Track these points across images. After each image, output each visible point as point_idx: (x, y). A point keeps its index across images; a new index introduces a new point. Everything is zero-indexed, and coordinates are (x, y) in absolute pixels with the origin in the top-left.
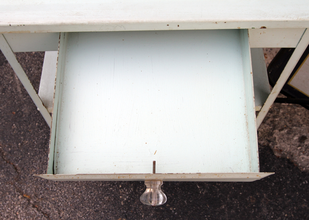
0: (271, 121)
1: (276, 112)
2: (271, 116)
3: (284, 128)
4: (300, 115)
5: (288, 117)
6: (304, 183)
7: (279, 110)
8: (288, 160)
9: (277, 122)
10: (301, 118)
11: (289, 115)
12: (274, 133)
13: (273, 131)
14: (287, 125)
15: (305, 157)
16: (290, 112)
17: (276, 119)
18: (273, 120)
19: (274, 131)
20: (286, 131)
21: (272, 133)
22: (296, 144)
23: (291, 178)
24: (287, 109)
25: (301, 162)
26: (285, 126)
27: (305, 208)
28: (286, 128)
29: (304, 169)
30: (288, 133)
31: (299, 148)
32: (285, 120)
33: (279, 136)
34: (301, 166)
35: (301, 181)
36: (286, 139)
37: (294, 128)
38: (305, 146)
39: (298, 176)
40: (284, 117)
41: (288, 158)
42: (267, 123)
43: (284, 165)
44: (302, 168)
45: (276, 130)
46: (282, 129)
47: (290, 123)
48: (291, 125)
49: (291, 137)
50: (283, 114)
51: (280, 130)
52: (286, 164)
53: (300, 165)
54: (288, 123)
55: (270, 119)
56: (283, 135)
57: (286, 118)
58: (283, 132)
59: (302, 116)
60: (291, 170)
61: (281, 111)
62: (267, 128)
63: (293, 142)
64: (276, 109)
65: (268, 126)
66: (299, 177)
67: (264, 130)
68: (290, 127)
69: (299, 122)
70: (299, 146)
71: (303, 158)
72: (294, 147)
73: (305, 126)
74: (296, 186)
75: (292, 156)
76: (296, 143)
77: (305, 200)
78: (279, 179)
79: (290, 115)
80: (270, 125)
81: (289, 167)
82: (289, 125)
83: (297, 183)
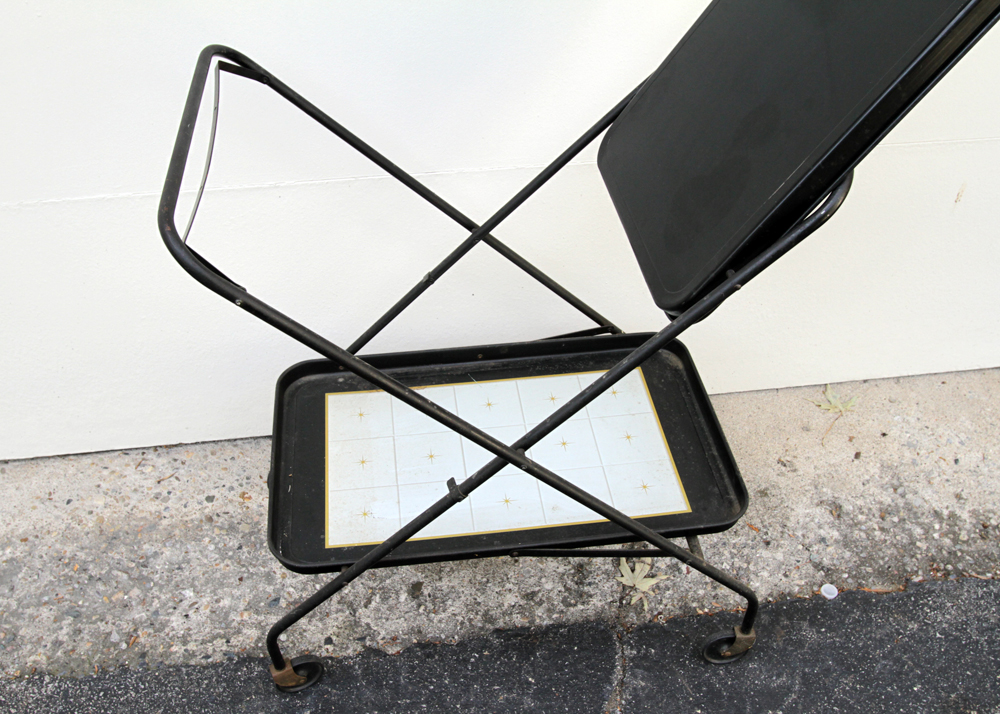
0: (339, 602)
3: (371, 597)
8: (419, 644)
12: (359, 618)
13: (354, 616)
14: (371, 588)
15: (443, 615)
18: (342, 598)
19: (357, 614)
20: (377, 598)
21: (355, 621)
22: (413, 606)
23: (446, 671)
25: (443, 631)
26: (370, 591)
27: (507, 699)
28: (373, 594)
29: (456, 637)
30: (384, 599)
31: (421, 610)
32: (363, 581)
33: (372, 615)
34: (447, 637)
35: (466, 661)
36: (388, 612)
37: (388, 581)
38: (428, 599)
39: (455, 658)
41: (415, 641)
43: (418, 657)
44: (451, 638)
45: (360, 610)
46: (369, 601)
47: (375, 580)
49: (394, 602)
51: (366, 607)
52: (419, 654)
53: (443, 637)
54: (371, 584)
56: (377, 610)
58: (373, 604)
60: (437, 657)
62: (341, 619)
63: (404, 608)
65: (340, 614)
66: (458, 657)
67: (337, 627)
70: (419, 606)
71: (440, 621)
72: (411, 614)
74: (465, 677)
75: (420, 632)
76: (410, 606)
77: (496, 687)
78: (427, 688)
80: (342, 611)
81: (429, 656)
82: (375, 585)
83: (461, 670)
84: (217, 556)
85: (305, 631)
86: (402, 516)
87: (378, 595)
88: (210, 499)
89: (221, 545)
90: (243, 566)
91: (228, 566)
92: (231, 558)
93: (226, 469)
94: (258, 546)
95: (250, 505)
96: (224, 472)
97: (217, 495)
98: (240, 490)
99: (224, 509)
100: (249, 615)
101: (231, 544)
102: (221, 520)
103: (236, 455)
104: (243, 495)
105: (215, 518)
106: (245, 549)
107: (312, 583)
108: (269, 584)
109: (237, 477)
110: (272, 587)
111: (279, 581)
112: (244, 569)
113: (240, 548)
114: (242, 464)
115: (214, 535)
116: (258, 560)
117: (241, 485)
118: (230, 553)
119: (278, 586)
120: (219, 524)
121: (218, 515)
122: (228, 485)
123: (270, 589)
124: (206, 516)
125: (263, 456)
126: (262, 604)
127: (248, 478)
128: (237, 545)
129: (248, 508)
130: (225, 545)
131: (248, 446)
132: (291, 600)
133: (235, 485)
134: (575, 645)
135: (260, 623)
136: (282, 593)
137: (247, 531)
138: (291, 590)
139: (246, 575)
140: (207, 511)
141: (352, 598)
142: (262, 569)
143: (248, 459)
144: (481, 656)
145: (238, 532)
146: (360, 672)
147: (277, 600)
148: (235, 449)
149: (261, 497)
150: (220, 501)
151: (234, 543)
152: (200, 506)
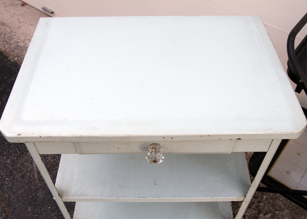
0: (256, 206)
1: (260, 198)
2: (256, 201)
3: (268, 213)
4: (282, 201)
5: (271, 202)
7: (263, 196)
9: (262, 206)
10: (282, 203)
11: (271, 201)
12: (259, 217)
13: (258, 215)
14: (270, 210)
16: (272, 197)
17: (261, 204)
18: (258, 205)
19: (259, 215)
21: (257, 217)
26: (269, 211)
28: (269, 212)
30: (272, 217)
32: (269, 205)
37: (277, 212)
40: (267, 202)
42: (253, 208)
45: (261, 215)
47: (273, 208)
48: (274, 210)
50: (266, 199)
51: (264, 215)
54: (271, 208)
55: (255, 204)
57: (269, 203)
58: (267, 216)
59: (283, 201)
61: (265, 197)
62: (253, 212)
64: (260, 195)
65: (254, 211)
67: (250, 214)
68: (274, 211)
69: (281, 207)
73: (287, 210)
79: (273, 200)
80: (255, 210)
82: (272, 210)
86: (300, 183)
87: (270, 214)
141: (261, 208)
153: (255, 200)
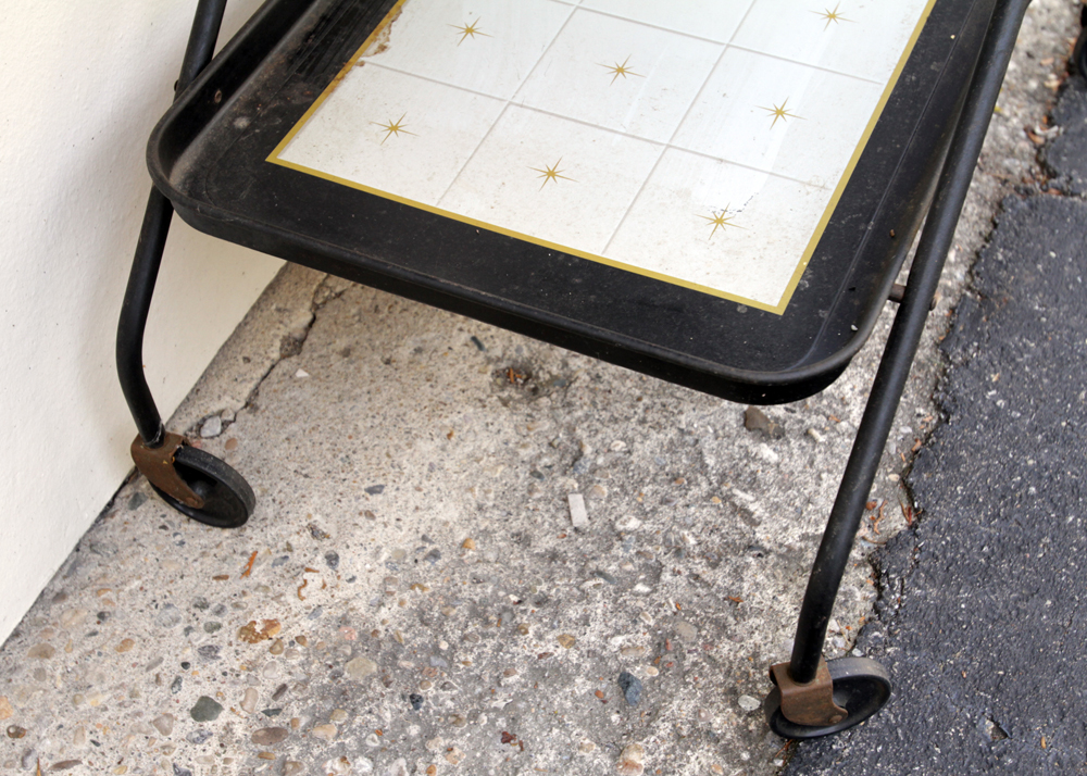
0: (714, 565)
2: (680, 567)
3: (733, 504)
4: (628, 440)
5: (655, 492)
6: (1000, 403)
7: (629, 532)
9: (703, 537)
10: (645, 437)
11: (646, 490)
12: (781, 545)
13: (768, 552)
14: (710, 495)
16: (622, 486)
17: (692, 541)
18: (702, 555)
19: (767, 546)
20: (743, 497)
21: (780, 556)
22: (802, 448)
23: (1005, 453)
24: (609, 500)
26: (717, 501)
28: (726, 498)
29: (921, 411)
30: (753, 484)
31: (822, 439)
33: (784, 522)
35: (995, 413)
36: (793, 492)
37: (710, 461)
39: (980, 426)
40: (665, 509)
42: (729, 581)
44: (919, 421)
45: (760, 536)
46: (746, 514)
47: (694, 483)
48: (701, 477)
49: (771, 473)
50: (644, 515)
51: (753, 522)
52: (940, 477)
54: (697, 491)
55: (700, 567)
56: (775, 508)
57: (666, 502)
58: (757, 509)
59: (630, 434)
60: (963, 453)
61: (634, 524)
62: (760, 578)
63: (798, 463)
68: (714, 479)
69: (671, 442)
70: (807, 434)
72: (820, 457)
73: (683, 418)
74: (1035, 430)
76: (797, 451)
79: (642, 482)
80: (741, 567)
82: (704, 485)
83: (1015, 429)
84: (402, 762)
85: (756, 655)
87: (737, 492)
88: (205, 709)
89: (373, 742)
90: (474, 716)
91: (450, 750)
92: (429, 734)
93: (126, 644)
94: (435, 661)
95: (295, 632)
96: (134, 650)
97: (208, 690)
98: (227, 635)
99: (265, 689)
100: (638, 749)
101: (388, 716)
102: (295, 710)
103: (97, 606)
104: (248, 634)
105: (275, 721)
106: (429, 691)
107: (626, 596)
108: (568, 680)
109: (179, 628)
110: (579, 680)
111: (574, 656)
112: (484, 718)
113: (416, 700)
114: (141, 601)
115: (333, 744)
116: (479, 678)
117: (212, 628)
118: (414, 730)
119: (587, 665)
120: (304, 721)
121: (277, 711)
122: (189, 655)
123: (582, 686)
124: (256, 739)
125: (152, 548)
126: (615, 718)
127: (203, 605)
128: (406, 707)
129: (300, 639)
130: (380, 732)
131: (91, 570)
132: (648, 651)
133: (204, 639)
134: (1044, 252)
135: (679, 737)
136: (613, 665)
137: (374, 668)
138: (619, 640)
139: (502, 723)
140: (239, 731)
141: (716, 538)
142: (511, 680)
143: (136, 584)
144: (996, 386)
145: (362, 689)
146: (934, 592)
147: (625, 682)
148: (70, 601)
149: (290, 599)
150: (226, 688)
151: (390, 710)
152: (214, 742)
153: (676, 573)
